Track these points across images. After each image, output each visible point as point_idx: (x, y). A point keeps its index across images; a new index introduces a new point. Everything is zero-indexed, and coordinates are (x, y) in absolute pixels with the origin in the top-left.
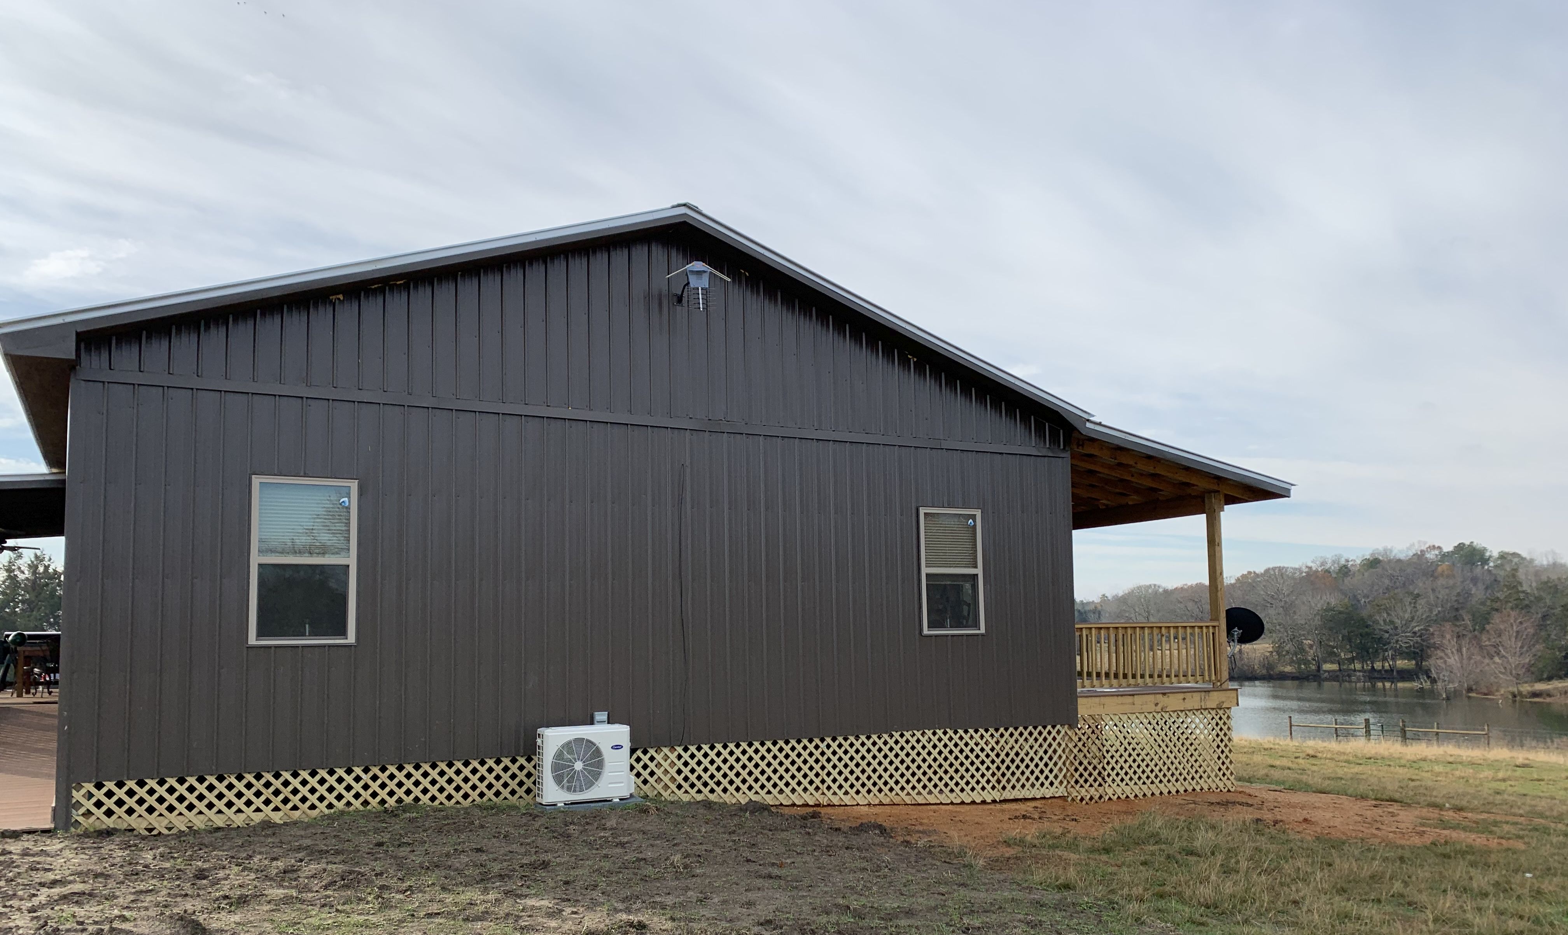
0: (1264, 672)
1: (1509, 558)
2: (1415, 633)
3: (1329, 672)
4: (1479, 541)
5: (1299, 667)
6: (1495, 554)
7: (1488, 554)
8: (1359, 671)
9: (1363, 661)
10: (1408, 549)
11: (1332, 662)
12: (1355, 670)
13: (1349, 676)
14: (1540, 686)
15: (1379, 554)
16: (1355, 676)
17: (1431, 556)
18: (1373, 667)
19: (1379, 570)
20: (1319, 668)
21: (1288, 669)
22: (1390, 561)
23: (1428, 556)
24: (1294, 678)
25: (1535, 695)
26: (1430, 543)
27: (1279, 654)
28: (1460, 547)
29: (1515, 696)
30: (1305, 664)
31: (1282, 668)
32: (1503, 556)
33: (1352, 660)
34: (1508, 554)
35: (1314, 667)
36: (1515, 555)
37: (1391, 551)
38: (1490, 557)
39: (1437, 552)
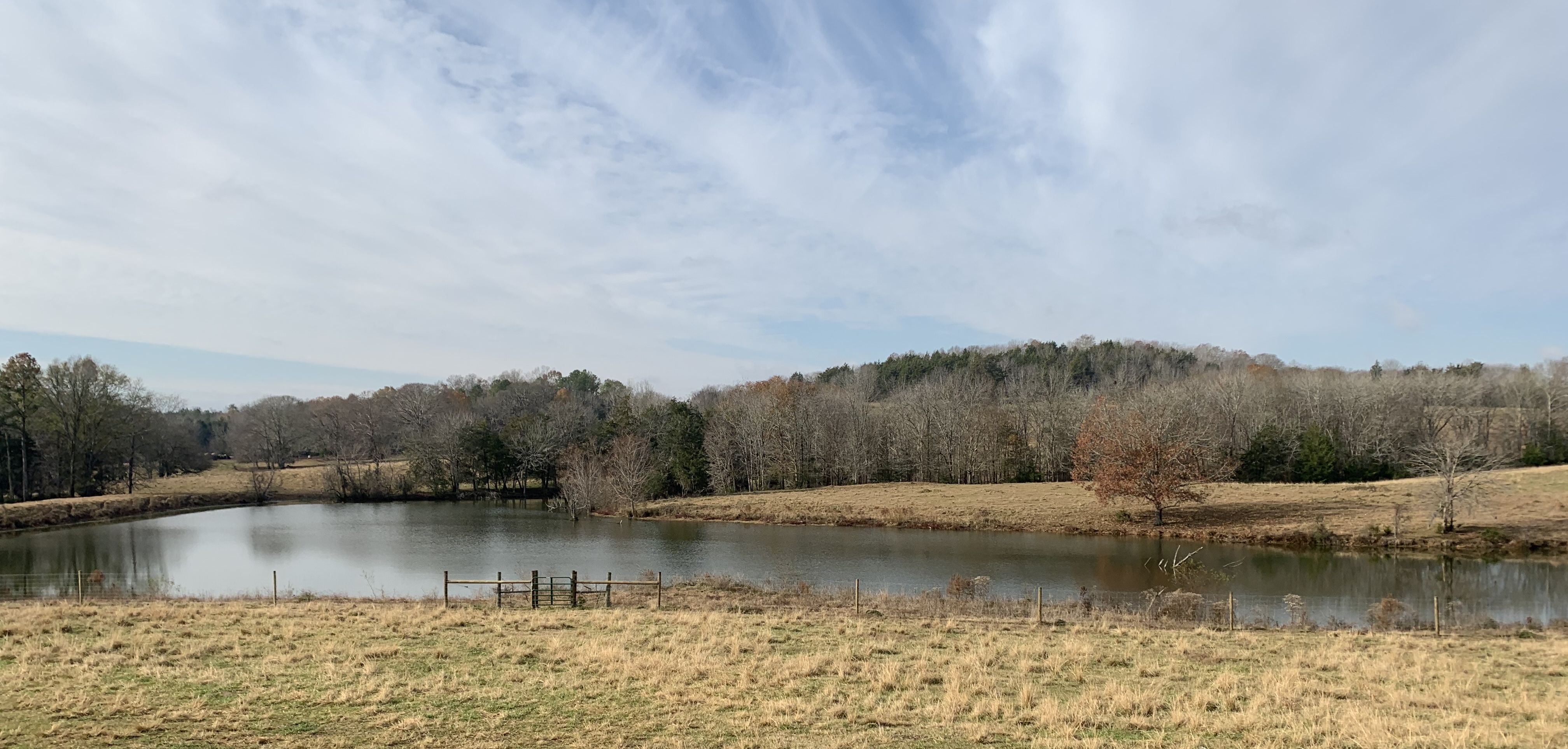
0: (401, 492)
1: (614, 386)
2: (544, 453)
3: (464, 491)
4: (592, 370)
5: (436, 488)
6: (603, 382)
7: (596, 382)
8: (493, 490)
9: (496, 479)
10: (534, 373)
11: (468, 482)
12: (489, 490)
13: (484, 496)
14: (651, 506)
15: (508, 376)
16: (489, 495)
17: (552, 380)
18: (505, 486)
19: (508, 391)
20: (455, 488)
21: (425, 489)
22: (517, 383)
23: (549, 380)
24: (430, 499)
25: (647, 514)
26: (552, 369)
27: (415, 473)
28: (576, 374)
29: (631, 515)
30: (442, 484)
31: (419, 489)
32: (609, 384)
33: (486, 480)
34: (612, 382)
35: (450, 487)
36: (618, 383)
37: (518, 375)
38: (598, 384)
39: (557, 378)
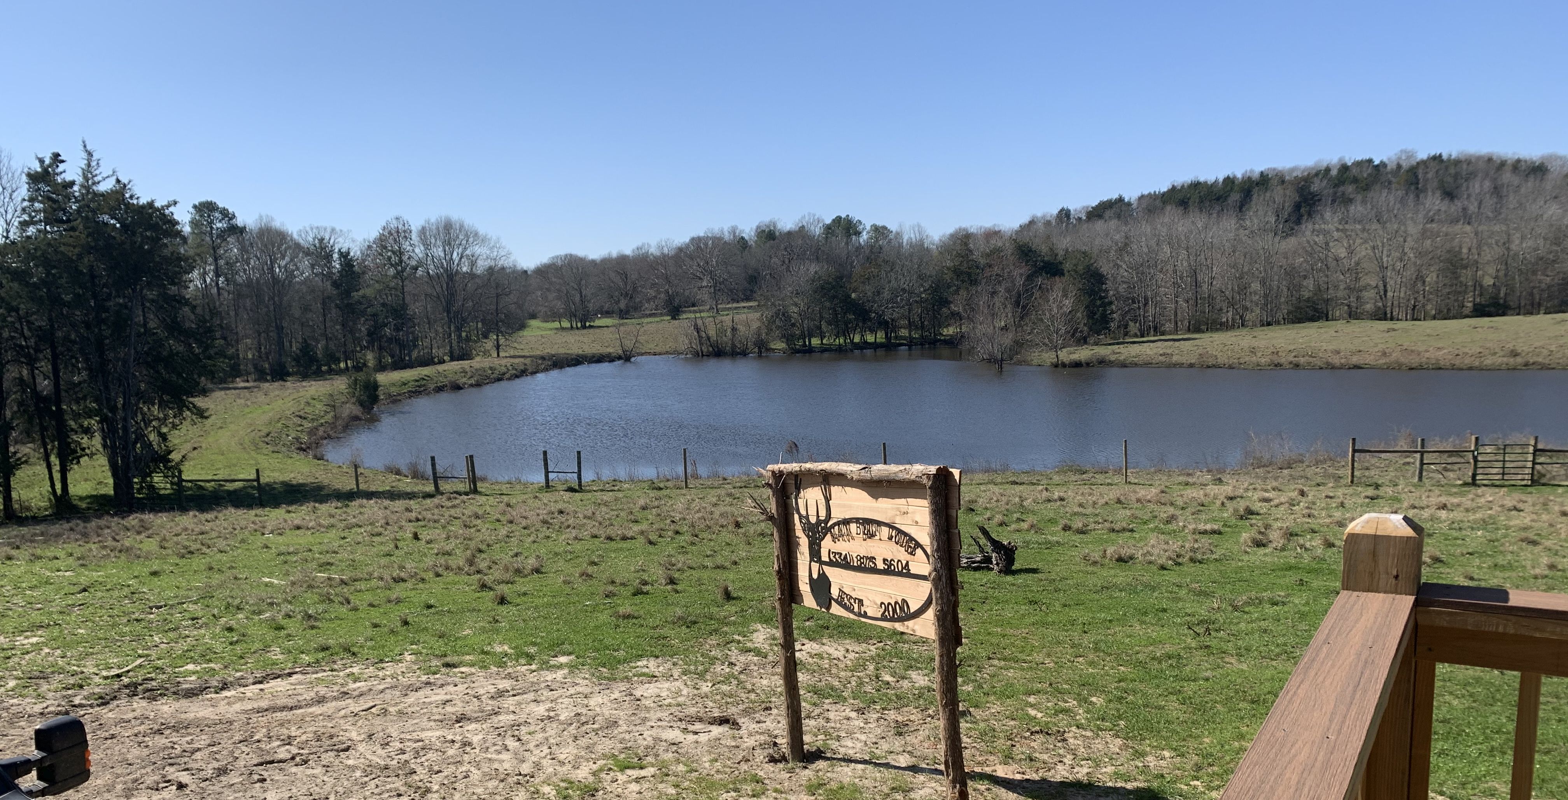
4: (855, 216)
6: (868, 228)
25: (1077, 365)
28: (838, 220)
29: (1055, 367)
